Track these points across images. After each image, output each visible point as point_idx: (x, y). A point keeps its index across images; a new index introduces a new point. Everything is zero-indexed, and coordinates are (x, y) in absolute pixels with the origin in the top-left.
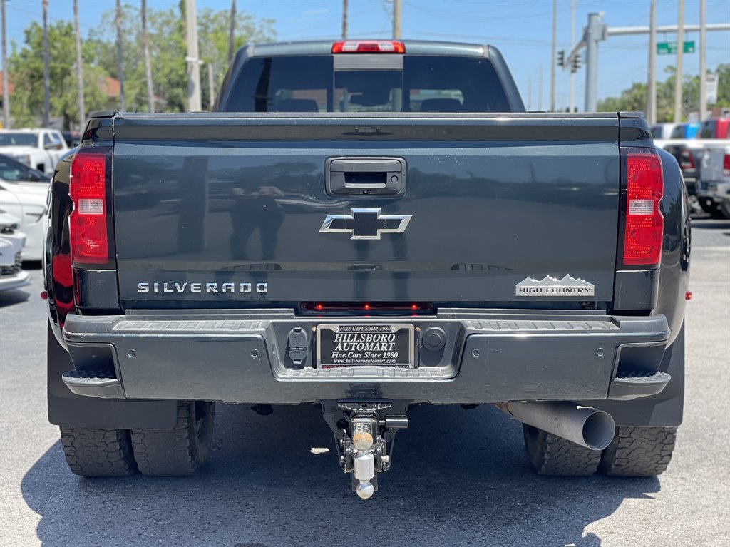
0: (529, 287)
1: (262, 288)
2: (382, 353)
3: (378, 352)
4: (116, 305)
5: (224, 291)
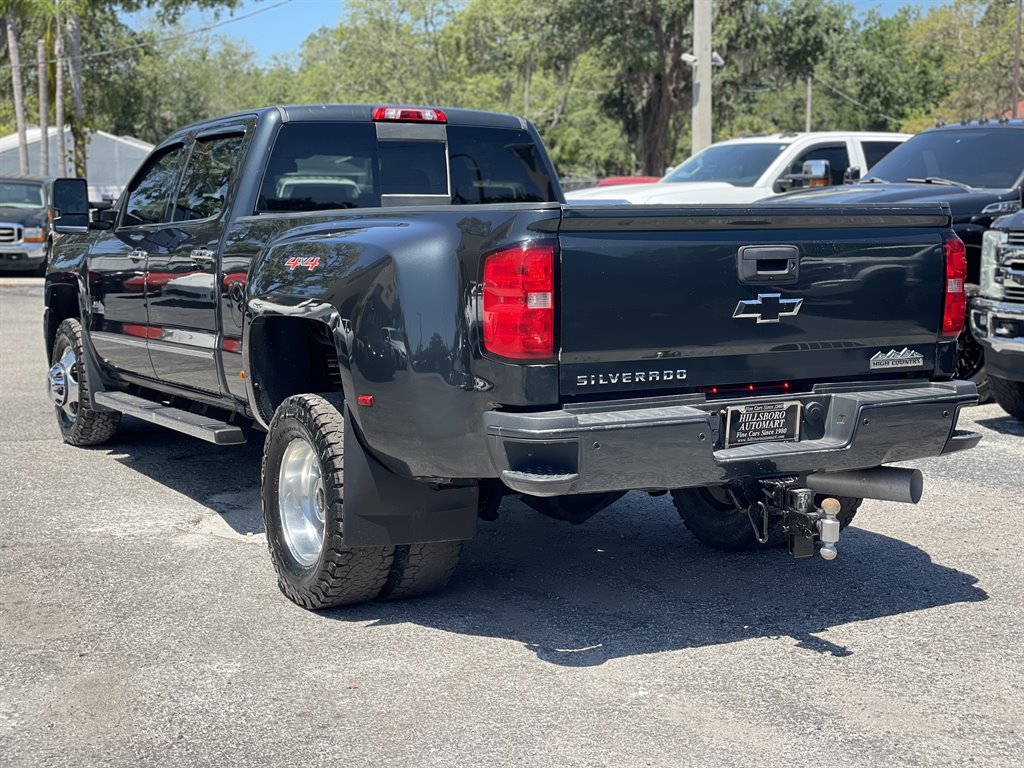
0: (879, 362)
1: (681, 374)
2: (774, 429)
3: (772, 429)
4: (555, 400)
5: (651, 379)
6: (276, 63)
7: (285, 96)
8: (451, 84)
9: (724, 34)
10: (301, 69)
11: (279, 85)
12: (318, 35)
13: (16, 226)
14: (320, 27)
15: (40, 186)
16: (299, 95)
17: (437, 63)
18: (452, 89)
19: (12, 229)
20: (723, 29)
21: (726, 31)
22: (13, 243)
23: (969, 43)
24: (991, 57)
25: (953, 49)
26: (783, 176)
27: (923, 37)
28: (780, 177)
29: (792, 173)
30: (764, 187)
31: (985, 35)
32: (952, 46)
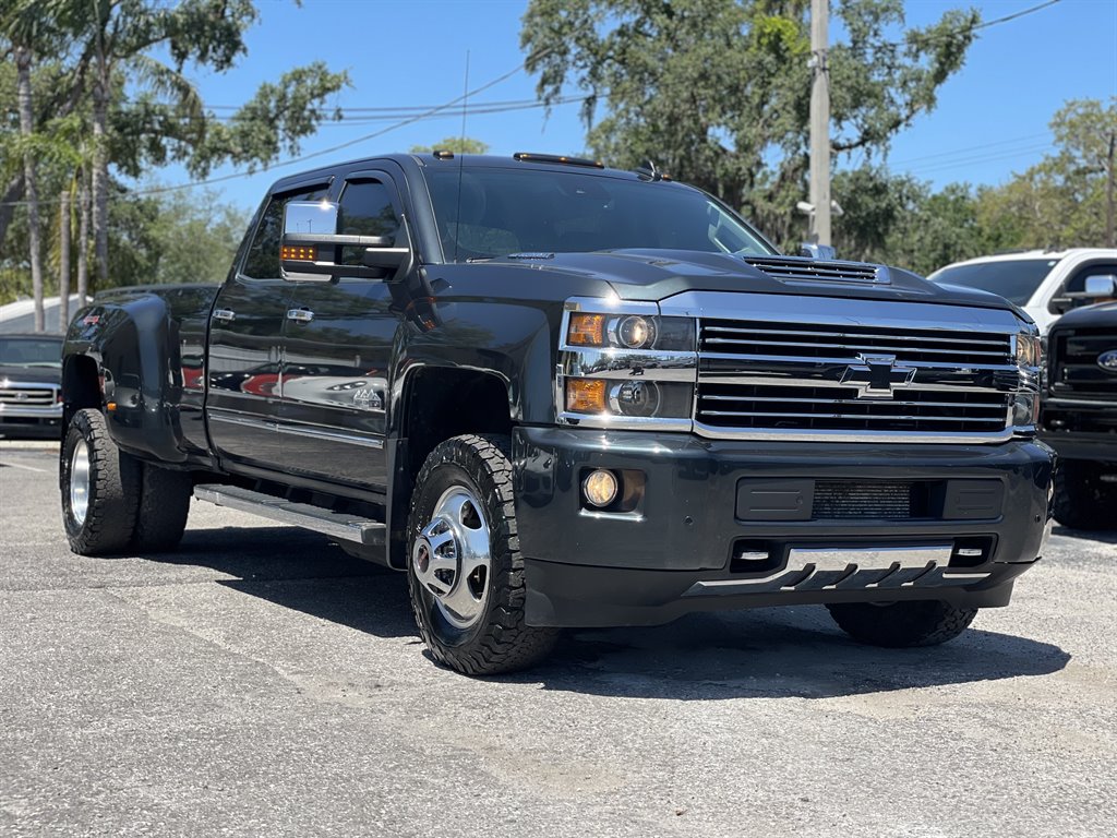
9: (788, 201)
13: (55, 387)
19: (51, 390)
20: (787, 197)
21: (790, 198)
22: (52, 406)
23: (1047, 216)
24: (1076, 230)
25: (1030, 222)
26: (1058, 294)
27: (997, 208)
28: (1056, 296)
29: (1069, 290)
30: (1039, 307)
31: (1066, 207)
32: (1028, 219)
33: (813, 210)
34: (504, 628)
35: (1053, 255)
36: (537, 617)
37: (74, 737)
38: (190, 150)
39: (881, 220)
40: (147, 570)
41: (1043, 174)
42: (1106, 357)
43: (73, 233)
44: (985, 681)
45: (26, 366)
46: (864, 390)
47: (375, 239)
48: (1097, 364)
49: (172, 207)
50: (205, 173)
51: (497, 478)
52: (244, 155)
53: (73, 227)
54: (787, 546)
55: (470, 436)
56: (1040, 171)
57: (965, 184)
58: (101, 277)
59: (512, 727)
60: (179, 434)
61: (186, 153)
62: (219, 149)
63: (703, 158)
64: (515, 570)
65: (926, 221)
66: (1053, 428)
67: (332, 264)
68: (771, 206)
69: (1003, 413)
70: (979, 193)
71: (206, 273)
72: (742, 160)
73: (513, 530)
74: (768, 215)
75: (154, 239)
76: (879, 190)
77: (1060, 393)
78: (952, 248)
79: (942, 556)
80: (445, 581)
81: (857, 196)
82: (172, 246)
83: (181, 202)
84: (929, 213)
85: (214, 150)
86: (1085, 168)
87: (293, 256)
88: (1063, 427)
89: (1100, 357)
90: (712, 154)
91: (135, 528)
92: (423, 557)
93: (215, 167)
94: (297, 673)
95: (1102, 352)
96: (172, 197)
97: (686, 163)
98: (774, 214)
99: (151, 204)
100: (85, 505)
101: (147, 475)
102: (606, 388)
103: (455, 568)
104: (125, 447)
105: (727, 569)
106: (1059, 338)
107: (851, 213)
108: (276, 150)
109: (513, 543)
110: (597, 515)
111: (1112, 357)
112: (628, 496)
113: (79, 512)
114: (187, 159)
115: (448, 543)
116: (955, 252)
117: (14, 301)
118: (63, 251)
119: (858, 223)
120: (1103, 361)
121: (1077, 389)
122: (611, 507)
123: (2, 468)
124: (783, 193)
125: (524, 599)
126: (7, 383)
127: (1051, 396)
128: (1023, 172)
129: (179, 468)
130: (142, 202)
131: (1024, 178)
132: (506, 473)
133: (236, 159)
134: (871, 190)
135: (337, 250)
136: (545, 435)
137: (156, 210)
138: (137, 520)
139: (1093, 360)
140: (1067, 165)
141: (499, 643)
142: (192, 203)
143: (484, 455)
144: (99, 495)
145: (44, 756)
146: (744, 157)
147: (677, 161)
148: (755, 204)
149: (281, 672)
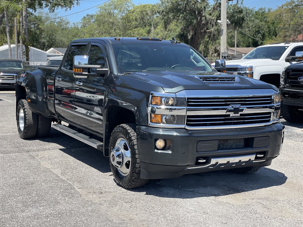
6: (74, 25)
7: (77, 35)
8: (130, 31)
9: (215, 15)
10: (81, 27)
11: (75, 32)
12: (86, 17)
13: (15, 75)
14: (87, 14)
15: (21, 62)
16: (81, 35)
17: (125, 25)
18: (130, 33)
19: (14, 76)
20: (215, 14)
21: (216, 15)
22: (14, 80)
23: (287, 18)
24: (294, 22)
25: (282, 20)
26: (288, 56)
27: (273, 16)
28: (287, 57)
29: (291, 56)
30: (283, 60)
31: (292, 16)
32: (282, 19)
33: (222, 22)
34: (135, 178)
35: (287, 45)
36: (144, 176)
37: (20, 217)
38: (50, 4)
39: (241, 20)
40: (41, 145)
41: (286, 6)
42: (300, 78)
43: (18, 29)
44: (264, 189)
45: (7, 68)
46: (232, 114)
47: (99, 66)
48: (298, 80)
49: (45, 18)
50: (53, 11)
51: (133, 138)
52: (64, 6)
53: (18, 27)
54: (211, 158)
55: (125, 125)
56: (285, 5)
57: (264, 7)
58: (26, 41)
59: (137, 211)
60: (48, 108)
61: (48, 5)
62: (57, 4)
63: (192, 4)
64: (137, 163)
65: (253, 21)
66: (285, 97)
67: (87, 73)
68: (211, 17)
69: (270, 117)
70: (268, 10)
71: (55, 36)
72: (202, 4)
73: (137, 152)
74: (210, 19)
75: (41, 28)
76: (241, 12)
77: (287, 87)
78: (260, 28)
79: (253, 157)
80: (119, 164)
81: (234, 14)
82: (46, 30)
83: (48, 16)
84: (254, 18)
85: (56, 4)
86: (298, 4)
87: (76, 71)
88: (288, 97)
89: (299, 78)
90: (194, 3)
91: (37, 132)
92: (113, 157)
93: (57, 9)
94: (80, 188)
95: (299, 77)
96: (45, 15)
97: (187, 5)
98: (211, 19)
99: (40, 17)
100: (23, 125)
101: (40, 118)
102: (162, 117)
103: (122, 161)
104: (33, 111)
105: (195, 164)
106: (288, 72)
107: (233, 19)
108: (73, 4)
109: (137, 156)
110: (159, 151)
111: (302, 78)
112: (167, 146)
113: (22, 127)
114: (49, 7)
115: (120, 154)
116: (261, 29)
117: (3, 45)
118: (16, 34)
119: (234, 21)
120: (299, 79)
121: (292, 87)
122: (163, 149)
123: (1, 101)
124: (214, 13)
125: (140, 171)
126: (2, 74)
127: (285, 88)
128: (280, 6)
129: (48, 117)
130: (37, 17)
131: (281, 7)
132: (135, 136)
133: (62, 7)
134: (238, 12)
135: (89, 70)
136: (145, 129)
137: (41, 19)
138: (37, 130)
139: (297, 79)
140: (293, 4)
141: (134, 182)
142: (51, 16)
143: (129, 131)
144: (27, 124)
145: (12, 225)
146: (203, 4)
147: (184, 5)
148: (206, 16)
149: (76, 188)
